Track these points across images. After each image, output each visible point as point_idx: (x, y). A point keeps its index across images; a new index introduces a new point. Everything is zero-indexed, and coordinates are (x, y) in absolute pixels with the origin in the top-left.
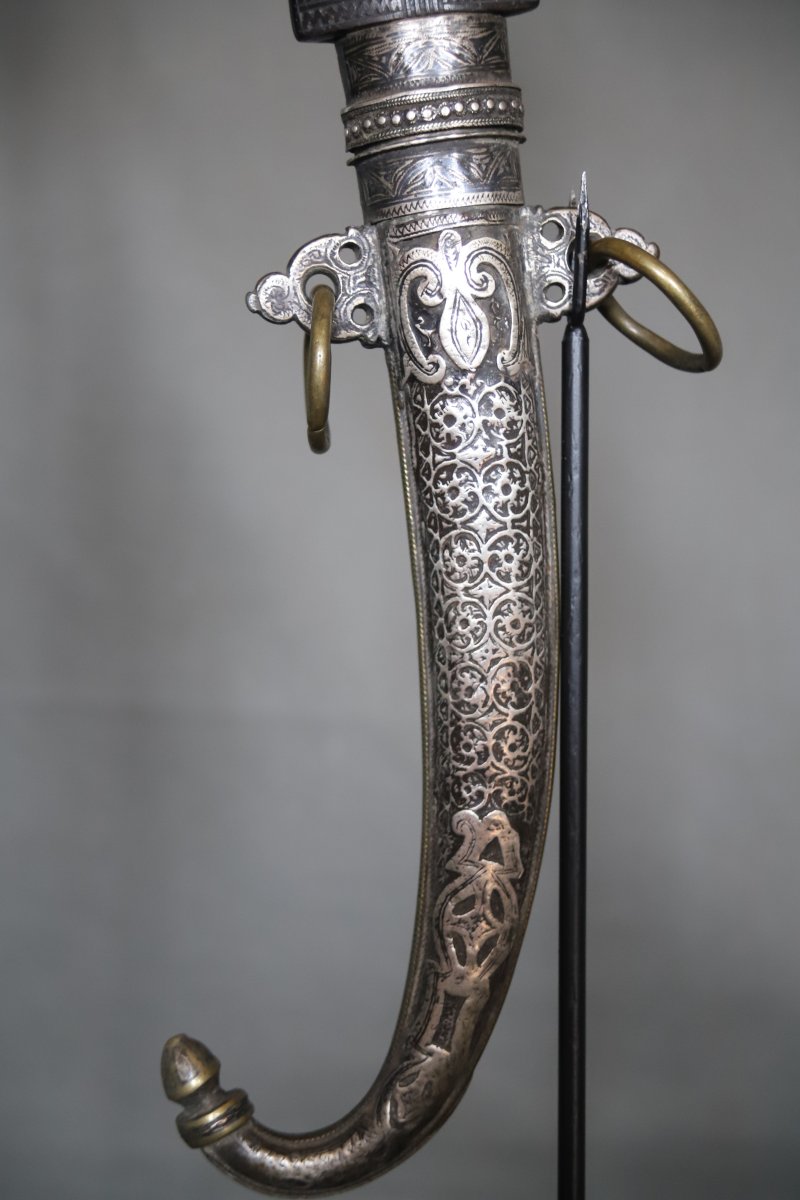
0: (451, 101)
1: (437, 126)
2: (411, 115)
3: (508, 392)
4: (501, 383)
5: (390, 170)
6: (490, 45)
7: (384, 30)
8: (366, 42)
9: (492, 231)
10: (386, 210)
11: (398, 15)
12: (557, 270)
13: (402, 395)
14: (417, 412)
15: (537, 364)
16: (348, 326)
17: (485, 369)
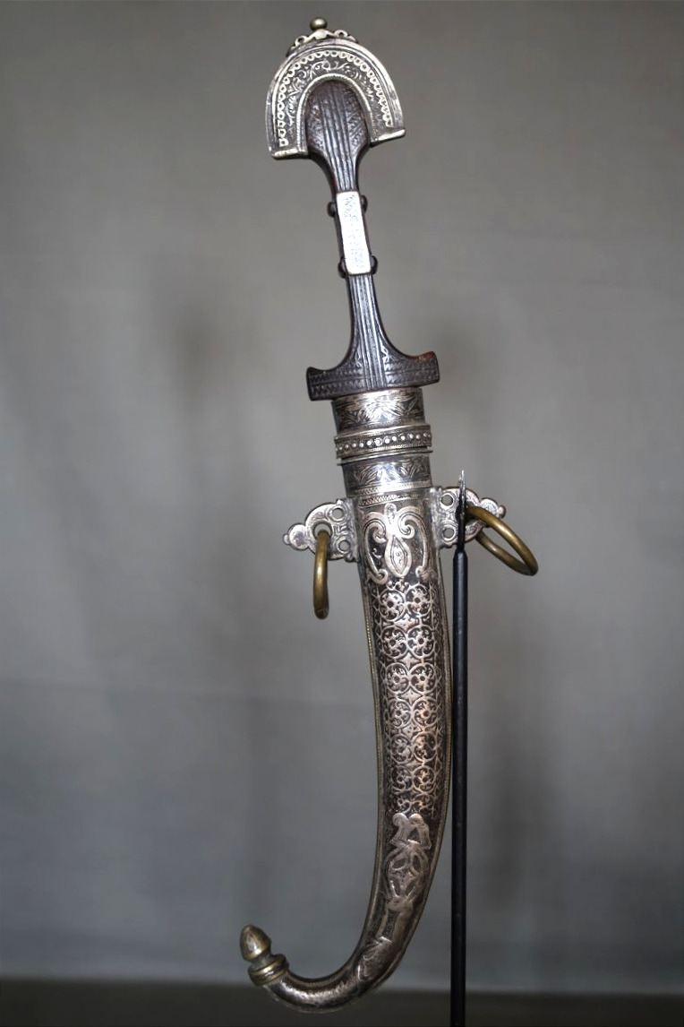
0: (390, 435)
1: (382, 449)
2: (369, 443)
3: (422, 589)
4: (418, 584)
5: (358, 471)
6: (413, 404)
7: (355, 398)
8: (346, 404)
9: (414, 503)
10: (356, 491)
11: (362, 390)
12: (450, 521)
13: (366, 588)
14: (373, 599)
15: (439, 572)
16: (337, 552)
17: (410, 578)
